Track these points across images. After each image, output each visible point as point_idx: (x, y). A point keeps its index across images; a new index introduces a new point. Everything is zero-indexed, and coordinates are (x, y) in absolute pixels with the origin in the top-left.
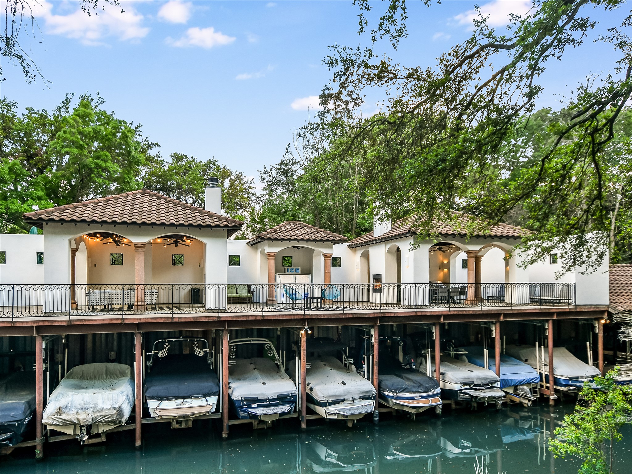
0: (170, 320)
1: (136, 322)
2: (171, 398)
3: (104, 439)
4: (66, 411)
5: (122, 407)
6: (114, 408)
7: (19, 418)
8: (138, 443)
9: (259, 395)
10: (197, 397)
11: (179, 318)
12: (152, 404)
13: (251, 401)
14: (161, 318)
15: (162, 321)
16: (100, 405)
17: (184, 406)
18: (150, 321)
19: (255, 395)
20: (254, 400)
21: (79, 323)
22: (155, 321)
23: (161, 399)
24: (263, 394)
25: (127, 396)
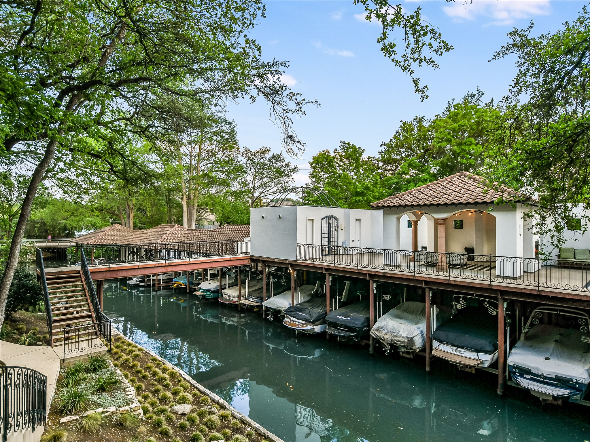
0: (447, 282)
1: (423, 279)
2: (448, 343)
3: (412, 357)
4: (381, 330)
5: (415, 338)
6: (407, 338)
7: (359, 326)
8: (427, 369)
9: (534, 368)
10: (469, 350)
11: (455, 281)
12: (435, 344)
13: (524, 372)
14: (441, 279)
15: (442, 282)
16: (401, 333)
17: (457, 353)
18: (433, 280)
19: (529, 366)
20: (528, 372)
21: (389, 275)
22: (436, 281)
23: (441, 342)
24: (537, 369)
25: (422, 332)
